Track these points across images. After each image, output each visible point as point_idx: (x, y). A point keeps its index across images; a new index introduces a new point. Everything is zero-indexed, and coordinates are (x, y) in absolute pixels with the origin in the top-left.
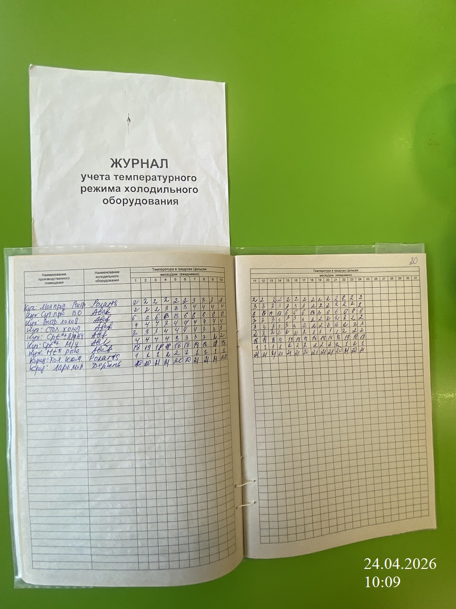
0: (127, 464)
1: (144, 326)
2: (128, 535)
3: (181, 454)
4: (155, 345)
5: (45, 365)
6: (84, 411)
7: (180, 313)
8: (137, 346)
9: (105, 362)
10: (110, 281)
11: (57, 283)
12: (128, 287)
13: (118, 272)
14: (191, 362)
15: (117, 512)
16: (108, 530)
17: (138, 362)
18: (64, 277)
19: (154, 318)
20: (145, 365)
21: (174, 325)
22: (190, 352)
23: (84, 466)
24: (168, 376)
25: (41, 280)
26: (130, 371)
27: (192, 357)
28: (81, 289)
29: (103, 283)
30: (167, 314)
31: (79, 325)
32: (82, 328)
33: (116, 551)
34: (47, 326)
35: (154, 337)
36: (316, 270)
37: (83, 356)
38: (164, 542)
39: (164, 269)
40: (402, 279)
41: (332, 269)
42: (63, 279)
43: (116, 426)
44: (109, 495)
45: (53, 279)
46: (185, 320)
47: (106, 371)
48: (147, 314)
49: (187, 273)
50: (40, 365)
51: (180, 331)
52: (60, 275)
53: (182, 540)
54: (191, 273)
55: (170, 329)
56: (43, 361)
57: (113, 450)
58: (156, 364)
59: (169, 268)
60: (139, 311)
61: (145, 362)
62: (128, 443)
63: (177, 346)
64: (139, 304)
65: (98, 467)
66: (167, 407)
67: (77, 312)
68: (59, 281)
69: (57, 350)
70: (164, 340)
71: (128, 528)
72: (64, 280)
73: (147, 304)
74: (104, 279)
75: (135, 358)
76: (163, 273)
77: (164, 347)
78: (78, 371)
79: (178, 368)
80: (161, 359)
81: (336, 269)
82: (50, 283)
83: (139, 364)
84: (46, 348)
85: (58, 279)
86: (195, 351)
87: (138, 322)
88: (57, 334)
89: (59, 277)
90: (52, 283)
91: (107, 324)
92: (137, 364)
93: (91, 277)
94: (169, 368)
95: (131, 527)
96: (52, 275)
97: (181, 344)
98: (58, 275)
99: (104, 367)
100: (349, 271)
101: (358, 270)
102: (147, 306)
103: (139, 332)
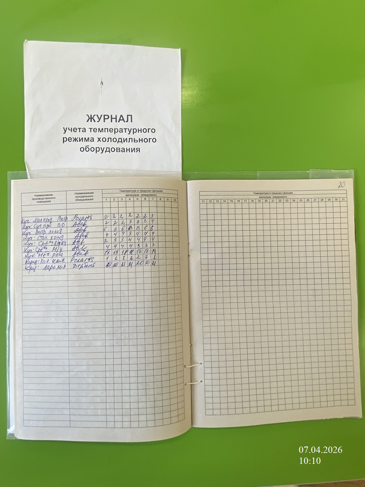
0: (99, 343)
1: (113, 236)
2: (99, 399)
3: (141, 336)
4: (122, 250)
5: (37, 265)
6: (66, 301)
7: (141, 226)
8: (108, 251)
9: (82, 263)
10: (86, 200)
11: (45, 202)
12: (100, 205)
13: (93, 193)
14: (150, 264)
15: (90, 381)
16: (84, 394)
17: (108, 264)
18: (51, 197)
19: (120, 230)
20: (114, 266)
21: (136, 235)
22: (149, 256)
23: (66, 344)
24: (132, 275)
25: (33, 199)
26: (102, 270)
27: (150, 261)
28: (64, 206)
29: (81, 202)
30: (131, 227)
31: (63, 234)
32: (65, 237)
33: (89, 412)
34: (39, 235)
35: (121, 244)
36: (255, 192)
37: (66, 259)
38: (127, 406)
39: (128, 191)
40: (331, 200)
41: (270, 192)
42: (50, 198)
43: (91, 313)
44: (85, 367)
45: (43, 199)
46: (145, 231)
47: (84, 270)
48: (115, 227)
49: (147, 194)
50: (33, 266)
51: (141, 240)
52: (48, 195)
53: (141, 405)
54: (149, 194)
55: (133, 238)
56: (35, 263)
57: (88, 331)
58: (122, 265)
59: (133, 190)
60: (109, 224)
61: (113, 264)
62: (100, 326)
63: (139, 251)
64: (109, 218)
65: (77, 345)
66: (131, 299)
67: (61, 224)
68: (47, 200)
69: (46, 253)
70: (129, 247)
71: (99, 393)
72: (51, 200)
73: (115, 219)
74: (82, 199)
75: (106, 260)
76: (128, 194)
77: (129, 252)
78: (62, 270)
79: (140, 268)
80: (126, 262)
81: (274, 192)
82: (40, 202)
83: (109, 265)
84: (38, 252)
85: (46, 198)
86: (153, 255)
87: (108, 233)
88: (46, 241)
89: (47, 197)
90: (42, 202)
91: (85, 234)
92: (107, 265)
93: (72, 197)
94: (133, 269)
95: (101, 392)
96: (42, 195)
97: (142, 250)
98: (46, 195)
99: (82, 267)
100: (285, 193)
101: (292, 193)
102: (115, 220)
103: (109, 240)
